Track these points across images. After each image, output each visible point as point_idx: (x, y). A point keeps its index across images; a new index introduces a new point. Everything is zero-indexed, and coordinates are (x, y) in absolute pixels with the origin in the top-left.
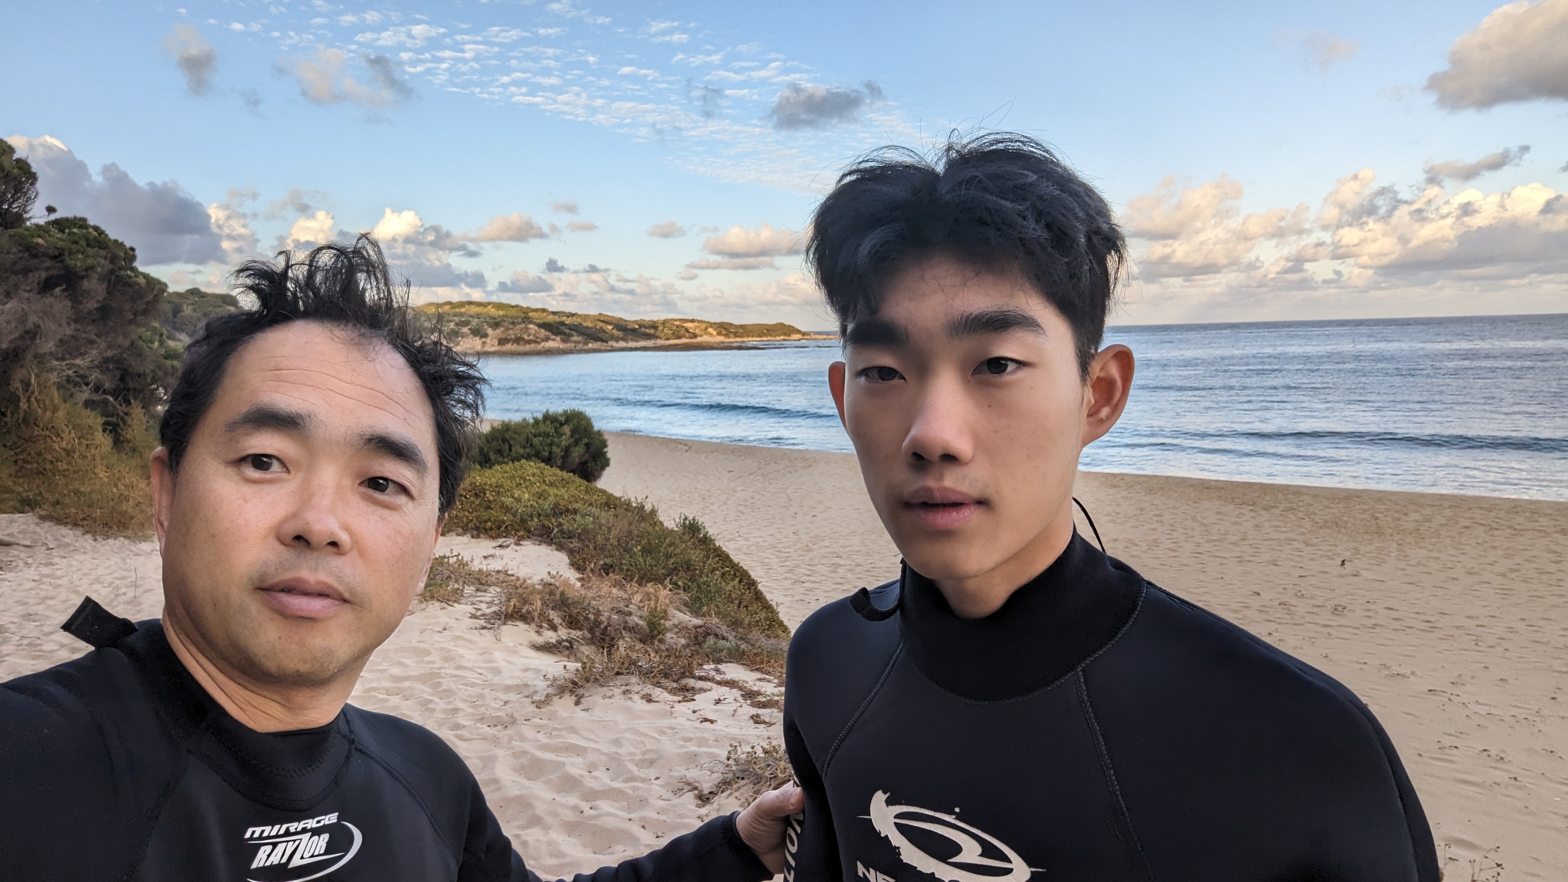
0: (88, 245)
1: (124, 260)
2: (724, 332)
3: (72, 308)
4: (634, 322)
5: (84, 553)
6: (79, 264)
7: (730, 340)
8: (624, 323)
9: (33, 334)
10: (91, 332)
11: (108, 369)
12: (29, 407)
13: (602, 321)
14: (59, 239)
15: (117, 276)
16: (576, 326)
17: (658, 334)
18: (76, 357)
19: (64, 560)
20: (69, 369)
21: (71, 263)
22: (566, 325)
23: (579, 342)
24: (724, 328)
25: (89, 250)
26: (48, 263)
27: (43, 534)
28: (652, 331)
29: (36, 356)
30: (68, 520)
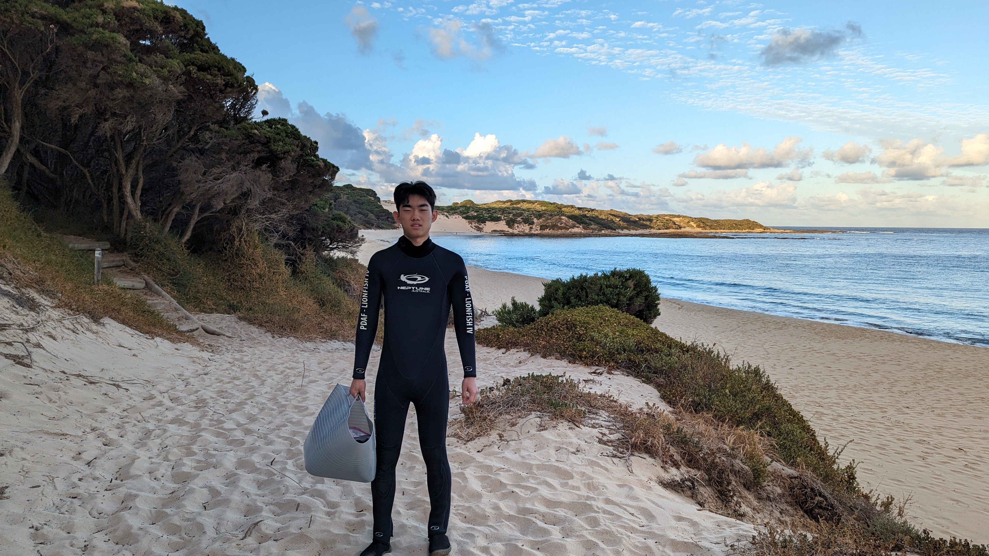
0: (287, 136)
1: (310, 149)
2: (702, 225)
3: (273, 179)
4: (635, 216)
5: (265, 345)
6: (279, 149)
7: (706, 231)
8: (628, 217)
9: (246, 195)
10: (283, 197)
11: (292, 223)
12: (240, 245)
13: (613, 215)
14: (268, 131)
15: (304, 160)
16: (594, 218)
17: (652, 225)
18: (272, 214)
19: (250, 349)
20: (267, 221)
21: (274, 148)
22: (587, 217)
23: (596, 229)
24: (702, 222)
25: (287, 140)
26: (260, 148)
27: (239, 329)
28: (648, 223)
29: (248, 210)
30: (256, 322)
